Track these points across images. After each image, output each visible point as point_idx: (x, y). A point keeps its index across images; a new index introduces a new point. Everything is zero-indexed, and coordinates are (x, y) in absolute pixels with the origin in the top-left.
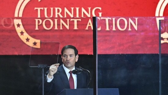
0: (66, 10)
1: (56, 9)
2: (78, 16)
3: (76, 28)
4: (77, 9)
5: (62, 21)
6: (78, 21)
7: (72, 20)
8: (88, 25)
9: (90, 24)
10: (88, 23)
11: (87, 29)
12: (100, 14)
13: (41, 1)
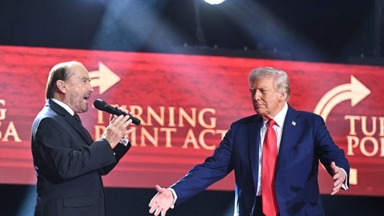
0: (150, 111)
1: (133, 108)
2: (172, 123)
3: (169, 145)
4: (172, 110)
5: (144, 132)
6: (172, 133)
7: (163, 129)
8: (187, 141)
9: (190, 138)
11: (185, 146)
12: (213, 121)
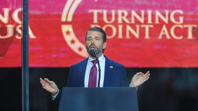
0: (134, 13)
1: (120, 12)
2: (150, 21)
3: (147, 36)
4: (150, 12)
5: (129, 28)
6: (150, 28)
7: (142, 26)
8: (162, 33)
9: (164, 31)
10: (162, 31)
11: (160, 37)
12: (181, 19)
13: (98, 1)
